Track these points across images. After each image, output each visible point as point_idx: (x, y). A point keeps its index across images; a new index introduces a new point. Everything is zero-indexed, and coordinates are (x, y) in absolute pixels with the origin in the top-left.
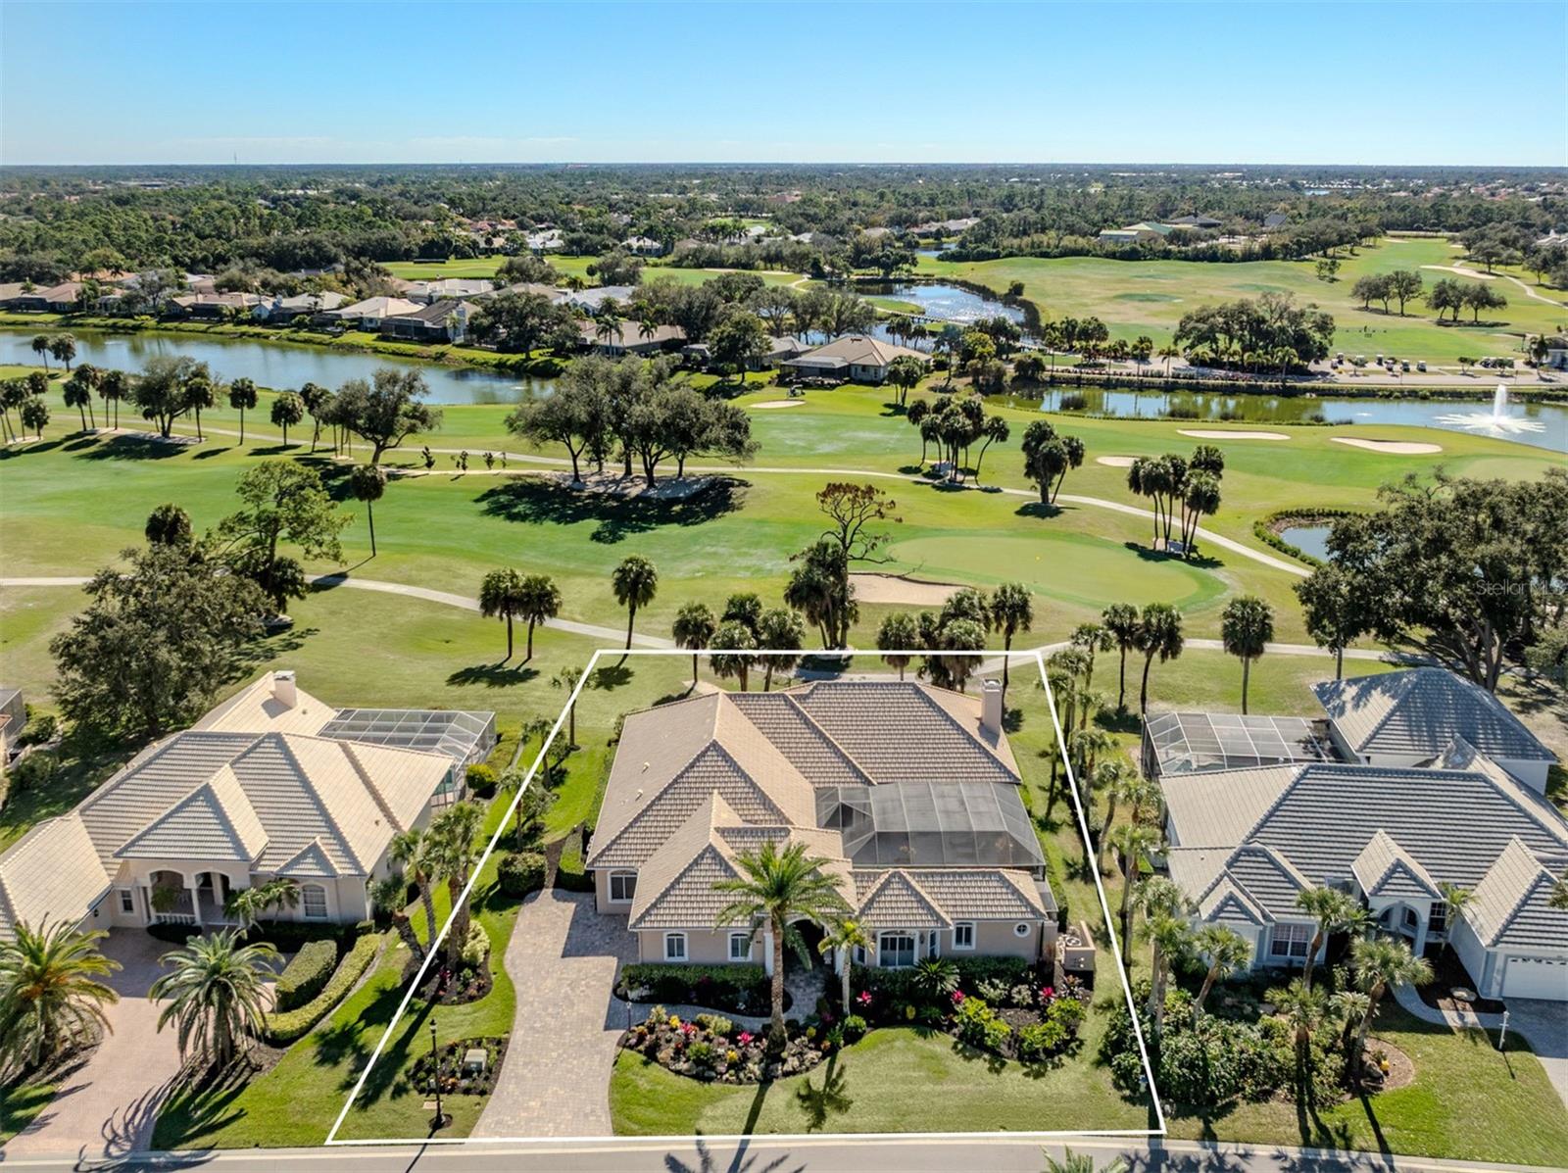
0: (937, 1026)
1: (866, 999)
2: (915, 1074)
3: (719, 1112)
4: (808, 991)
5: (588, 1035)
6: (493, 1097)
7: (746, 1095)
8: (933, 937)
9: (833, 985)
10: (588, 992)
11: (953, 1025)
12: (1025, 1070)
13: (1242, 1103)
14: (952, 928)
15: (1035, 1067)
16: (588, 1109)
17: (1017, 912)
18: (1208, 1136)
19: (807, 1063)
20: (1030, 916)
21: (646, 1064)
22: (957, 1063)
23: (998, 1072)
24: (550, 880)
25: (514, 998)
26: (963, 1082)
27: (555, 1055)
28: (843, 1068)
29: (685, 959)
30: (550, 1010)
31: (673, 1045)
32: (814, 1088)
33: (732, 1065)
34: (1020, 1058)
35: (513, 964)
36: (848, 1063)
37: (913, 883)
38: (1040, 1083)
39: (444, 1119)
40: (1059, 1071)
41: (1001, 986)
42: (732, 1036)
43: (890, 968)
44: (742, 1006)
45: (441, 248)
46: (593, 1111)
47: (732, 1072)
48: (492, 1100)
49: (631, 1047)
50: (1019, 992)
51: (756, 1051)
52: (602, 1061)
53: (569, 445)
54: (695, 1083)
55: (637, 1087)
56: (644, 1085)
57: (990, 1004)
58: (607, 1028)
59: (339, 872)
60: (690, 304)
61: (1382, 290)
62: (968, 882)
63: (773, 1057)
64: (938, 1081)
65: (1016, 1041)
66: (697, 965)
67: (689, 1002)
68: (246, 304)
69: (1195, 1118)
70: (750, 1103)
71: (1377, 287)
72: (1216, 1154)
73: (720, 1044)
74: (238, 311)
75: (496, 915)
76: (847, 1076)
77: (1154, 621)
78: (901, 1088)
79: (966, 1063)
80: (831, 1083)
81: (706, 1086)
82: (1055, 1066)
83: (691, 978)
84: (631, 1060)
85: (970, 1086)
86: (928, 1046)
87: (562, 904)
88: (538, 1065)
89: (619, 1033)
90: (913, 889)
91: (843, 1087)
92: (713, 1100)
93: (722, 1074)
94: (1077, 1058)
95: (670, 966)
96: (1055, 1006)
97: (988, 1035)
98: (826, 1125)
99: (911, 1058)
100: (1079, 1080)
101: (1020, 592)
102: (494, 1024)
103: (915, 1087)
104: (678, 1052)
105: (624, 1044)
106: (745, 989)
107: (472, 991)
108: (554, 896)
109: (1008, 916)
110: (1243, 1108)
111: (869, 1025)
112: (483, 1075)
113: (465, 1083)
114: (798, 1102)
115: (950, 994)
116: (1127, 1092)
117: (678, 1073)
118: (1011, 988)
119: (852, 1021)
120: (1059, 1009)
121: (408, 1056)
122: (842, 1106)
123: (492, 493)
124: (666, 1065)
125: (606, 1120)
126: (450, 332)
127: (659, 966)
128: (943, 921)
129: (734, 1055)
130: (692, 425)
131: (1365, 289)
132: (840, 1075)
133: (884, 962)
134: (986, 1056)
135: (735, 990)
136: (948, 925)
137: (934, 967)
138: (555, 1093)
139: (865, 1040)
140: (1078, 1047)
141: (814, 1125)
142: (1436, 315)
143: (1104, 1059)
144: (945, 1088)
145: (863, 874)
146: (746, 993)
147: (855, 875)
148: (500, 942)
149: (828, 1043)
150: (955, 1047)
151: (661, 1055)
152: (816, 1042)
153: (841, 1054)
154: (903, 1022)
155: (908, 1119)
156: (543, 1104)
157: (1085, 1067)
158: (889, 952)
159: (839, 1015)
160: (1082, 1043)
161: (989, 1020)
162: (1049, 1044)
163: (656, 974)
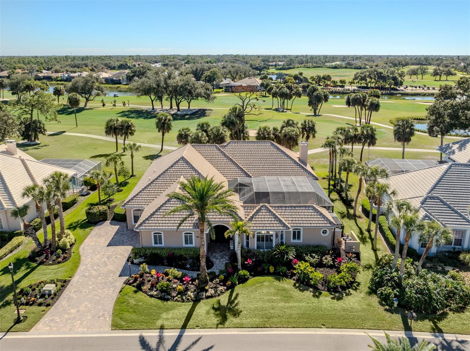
0: (285, 276)
1: (249, 262)
2: (275, 298)
3: (170, 316)
4: (222, 260)
5: (110, 279)
6: (53, 307)
7: (185, 308)
8: (282, 235)
9: (233, 256)
10: (116, 260)
11: (293, 275)
12: (332, 296)
13: (451, 313)
14: (291, 230)
15: (337, 295)
16: (101, 314)
17: (322, 223)
18: (437, 330)
19: (219, 292)
20: (329, 225)
21: (136, 292)
22: (296, 293)
23: (318, 297)
24: (110, 217)
25: (79, 263)
26: (300, 302)
27: (91, 287)
28: (237, 295)
29: (163, 245)
30: (95, 268)
31: (150, 283)
32: (222, 304)
33: (180, 293)
34: (329, 290)
35: (83, 249)
36: (240, 292)
37: (272, 210)
38: (340, 303)
39: (22, 318)
40: (349, 297)
41: (316, 257)
42: (181, 280)
43: (262, 250)
44: (188, 266)
45: (124, 66)
46: (103, 315)
47: (179, 296)
48: (52, 309)
49: (130, 284)
50: (326, 259)
51: (192, 286)
52: (114, 290)
53: (150, 97)
54: (159, 302)
55: (129, 303)
56: (132, 302)
57: (312, 265)
58: (120, 276)
59: (6, 207)
60: (197, 69)
61: (416, 72)
62: (298, 210)
63: (201, 289)
64: (287, 301)
65: (326, 283)
66: (168, 248)
67: (163, 265)
68: (60, 76)
69: (427, 320)
70: (187, 312)
71: (414, 71)
72: (445, 340)
73: (175, 283)
74: (57, 78)
75: (82, 230)
76: (239, 299)
77: (365, 132)
78: (267, 305)
79: (301, 293)
80: (231, 302)
81: (165, 303)
82: (347, 295)
83: (164, 254)
84: (128, 290)
85: (304, 304)
86: (281, 285)
87: (113, 226)
88: (81, 292)
89: (125, 278)
90: (272, 212)
91: (237, 304)
92: (167, 310)
93: (174, 297)
94: (358, 291)
95: (155, 248)
96: (343, 267)
97: (311, 279)
98: (227, 323)
99: (272, 290)
100: (360, 301)
101: (312, 122)
102: (66, 274)
103: (275, 304)
104: (153, 286)
105: (127, 283)
106: (190, 258)
107: (60, 260)
108: (111, 223)
109: (318, 225)
110: (451, 315)
111: (251, 275)
112: (51, 297)
113: (41, 300)
114: (212, 311)
115: (291, 260)
116: (387, 307)
117: (152, 296)
118: (322, 257)
119: (242, 272)
120: (346, 267)
121: (18, 287)
122: (236, 313)
123: (123, 112)
124: (146, 292)
125: (109, 320)
126: (121, 81)
127: (149, 248)
128: (287, 227)
129: (181, 288)
130: (192, 88)
131: (410, 72)
132: (236, 298)
133: (258, 247)
134: (311, 289)
135: (186, 259)
136: (289, 228)
137: (283, 247)
138: (86, 306)
139: (249, 282)
140: (358, 285)
141: (221, 324)
142: (434, 78)
143: (372, 291)
144: (291, 304)
145: (248, 206)
146: (191, 261)
147: (244, 207)
148: (80, 240)
149: (229, 283)
150: (295, 285)
151: (144, 288)
152: (223, 282)
153: (236, 288)
154: (269, 274)
155: (271, 320)
156: (78, 311)
157: (362, 295)
158: (261, 242)
159: (236, 269)
160: (359, 284)
161: (311, 272)
162: (343, 283)
163: (148, 252)
